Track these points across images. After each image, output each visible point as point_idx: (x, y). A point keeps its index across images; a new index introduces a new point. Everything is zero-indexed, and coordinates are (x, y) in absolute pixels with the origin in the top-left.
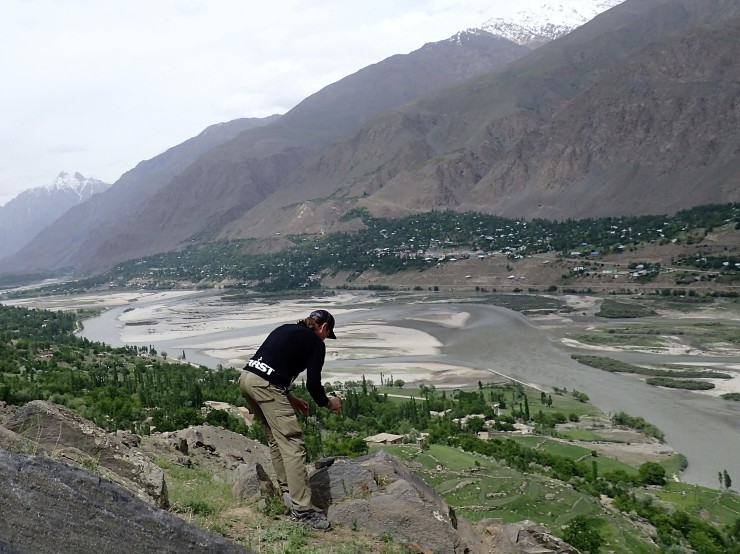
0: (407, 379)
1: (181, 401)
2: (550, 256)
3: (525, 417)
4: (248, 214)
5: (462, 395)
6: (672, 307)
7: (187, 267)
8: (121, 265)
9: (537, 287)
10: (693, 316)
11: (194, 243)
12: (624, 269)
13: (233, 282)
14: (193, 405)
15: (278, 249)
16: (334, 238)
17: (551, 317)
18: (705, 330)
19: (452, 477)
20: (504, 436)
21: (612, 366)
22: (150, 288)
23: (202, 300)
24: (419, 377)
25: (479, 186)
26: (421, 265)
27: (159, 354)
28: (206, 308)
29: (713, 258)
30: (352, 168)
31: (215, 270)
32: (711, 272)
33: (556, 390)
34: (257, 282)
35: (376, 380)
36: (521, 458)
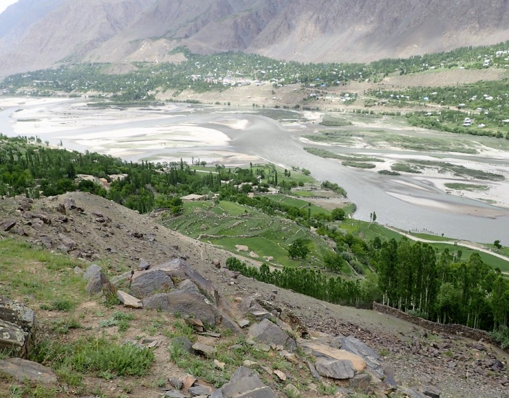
0: (208, 160)
1: (60, 175)
2: (298, 86)
3: (274, 184)
4: (104, 45)
5: (240, 171)
6: (360, 120)
7: (61, 81)
8: (11, 77)
9: (289, 105)
10: (371, 126)
11: (66, 64)
12: (337, 96)
13: (95, 93)
14: (69, 177)
15: (126, 72)
16: (165, 66)
17: (295, 124)
18: (375, 134)
19: (231, 219)
20: (262, 195)
21: (325, 154)
22: (34, 95)
23: (73, 105)
24: (215, 160)
25: (259, 36)
26: (220, 87)
27: (43, 142)
28: (76, 111)
29: (385, 92)
30: (178, 16)
31: (81, 84)
32: (383, 100)
33: (293, 168)
34: (112, 94)
35: (189, 162)
36: (270, 207)
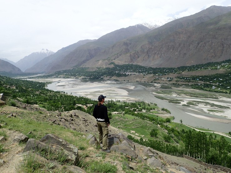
0: (121, 100)
1: (70, 104)
2: (152, 75)
3: (144, 109)
4: (88, 62)
5: (132, 104)
6: (174, 87)
7: (73, 73)
8: (57, 72)
9: (149, 81)
10: (178, 89)
11: (75, 68)
12: (166, 78)
13: (84, 77)
14: (73, 105)
15: (94, 70)
16: (107, 68)
17: (151, 88)
18: (180, 92)
19: (129, 121)
20: (140, 112)
21: (162, 98)
22: (64, 78)
23: (76, 81)
24: (123, 100)
25: (138, 59)
26: (125, 75)
27: (66, 93)
28: (77, 83)
29: (183, 77)
30: (112, 53)
31: (79, 74)
32: (182, 80)
33: (151, 103)
34: (89, 77)
35: (114, 100)
36: (143, 117)
